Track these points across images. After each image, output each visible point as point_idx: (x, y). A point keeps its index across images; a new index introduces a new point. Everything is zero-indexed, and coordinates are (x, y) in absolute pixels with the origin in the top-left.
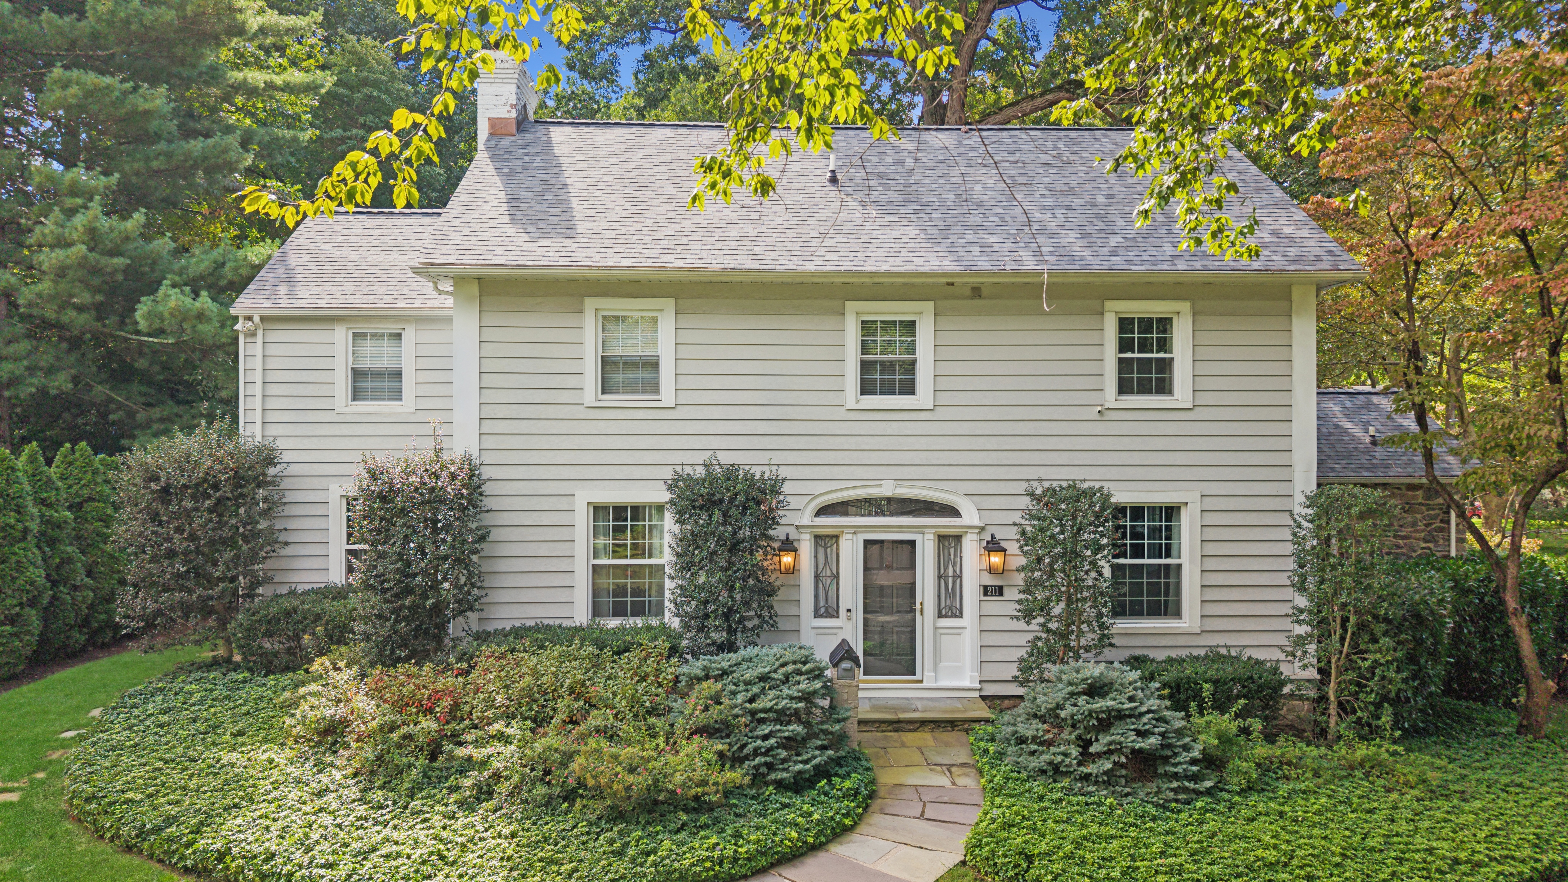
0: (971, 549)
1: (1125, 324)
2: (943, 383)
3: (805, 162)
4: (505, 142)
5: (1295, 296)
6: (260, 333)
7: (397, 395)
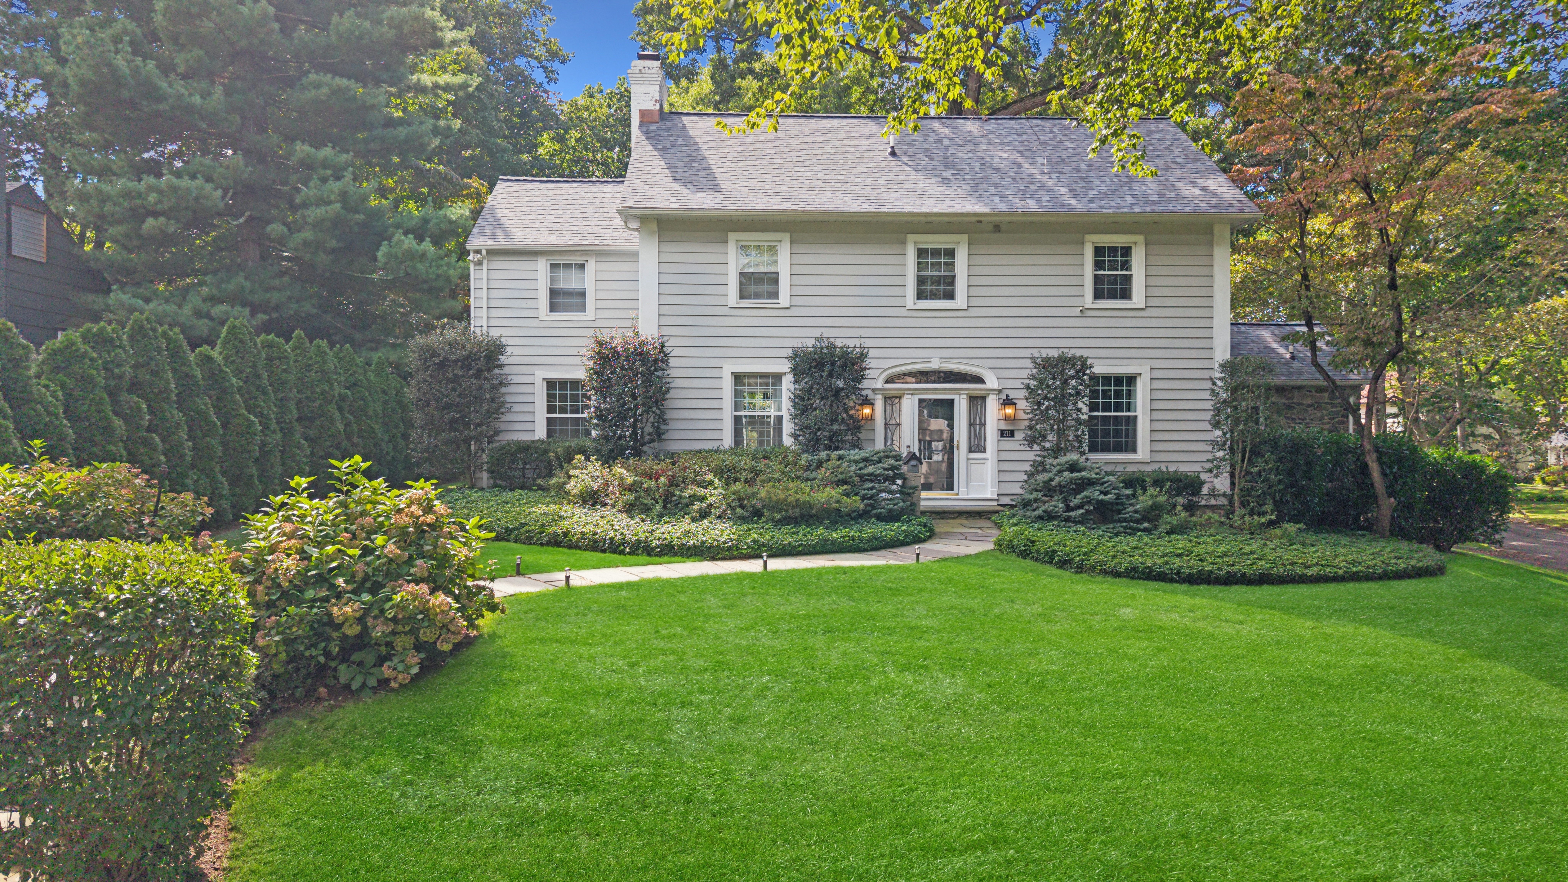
0: (992, 406)
1: (1099, 251)
2: (975, 291)
3: (871, 141)
4: (653, 127)
5: (1216, 232)
6: (485, 262)
7: (582, 308)
